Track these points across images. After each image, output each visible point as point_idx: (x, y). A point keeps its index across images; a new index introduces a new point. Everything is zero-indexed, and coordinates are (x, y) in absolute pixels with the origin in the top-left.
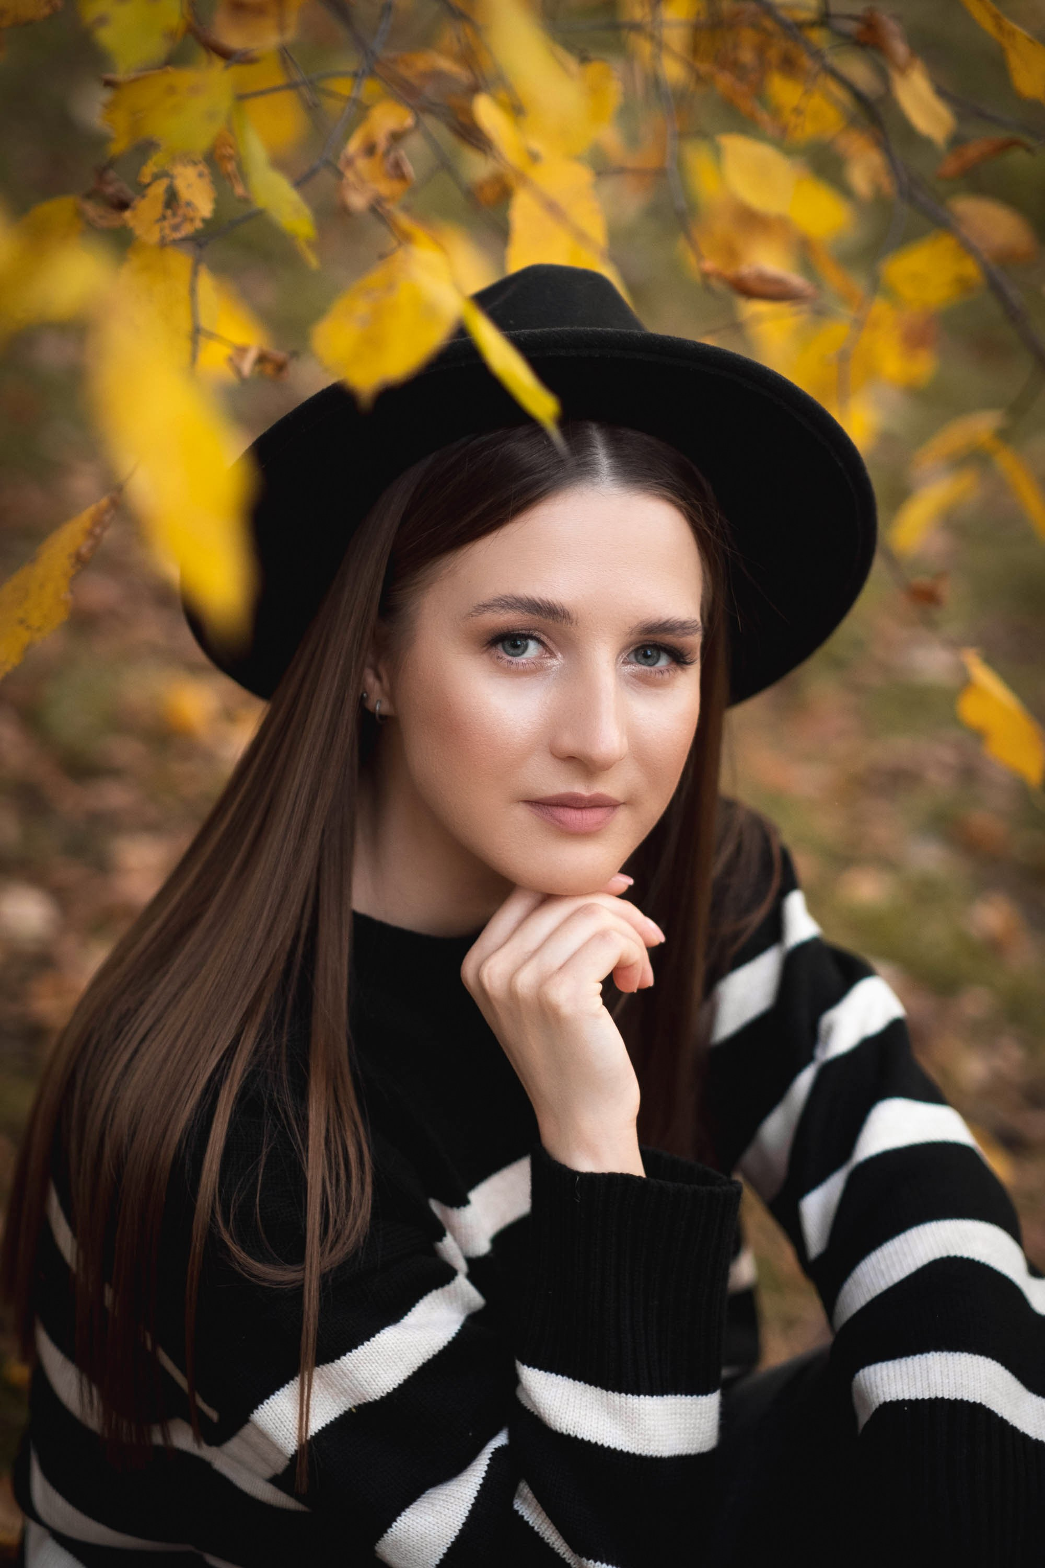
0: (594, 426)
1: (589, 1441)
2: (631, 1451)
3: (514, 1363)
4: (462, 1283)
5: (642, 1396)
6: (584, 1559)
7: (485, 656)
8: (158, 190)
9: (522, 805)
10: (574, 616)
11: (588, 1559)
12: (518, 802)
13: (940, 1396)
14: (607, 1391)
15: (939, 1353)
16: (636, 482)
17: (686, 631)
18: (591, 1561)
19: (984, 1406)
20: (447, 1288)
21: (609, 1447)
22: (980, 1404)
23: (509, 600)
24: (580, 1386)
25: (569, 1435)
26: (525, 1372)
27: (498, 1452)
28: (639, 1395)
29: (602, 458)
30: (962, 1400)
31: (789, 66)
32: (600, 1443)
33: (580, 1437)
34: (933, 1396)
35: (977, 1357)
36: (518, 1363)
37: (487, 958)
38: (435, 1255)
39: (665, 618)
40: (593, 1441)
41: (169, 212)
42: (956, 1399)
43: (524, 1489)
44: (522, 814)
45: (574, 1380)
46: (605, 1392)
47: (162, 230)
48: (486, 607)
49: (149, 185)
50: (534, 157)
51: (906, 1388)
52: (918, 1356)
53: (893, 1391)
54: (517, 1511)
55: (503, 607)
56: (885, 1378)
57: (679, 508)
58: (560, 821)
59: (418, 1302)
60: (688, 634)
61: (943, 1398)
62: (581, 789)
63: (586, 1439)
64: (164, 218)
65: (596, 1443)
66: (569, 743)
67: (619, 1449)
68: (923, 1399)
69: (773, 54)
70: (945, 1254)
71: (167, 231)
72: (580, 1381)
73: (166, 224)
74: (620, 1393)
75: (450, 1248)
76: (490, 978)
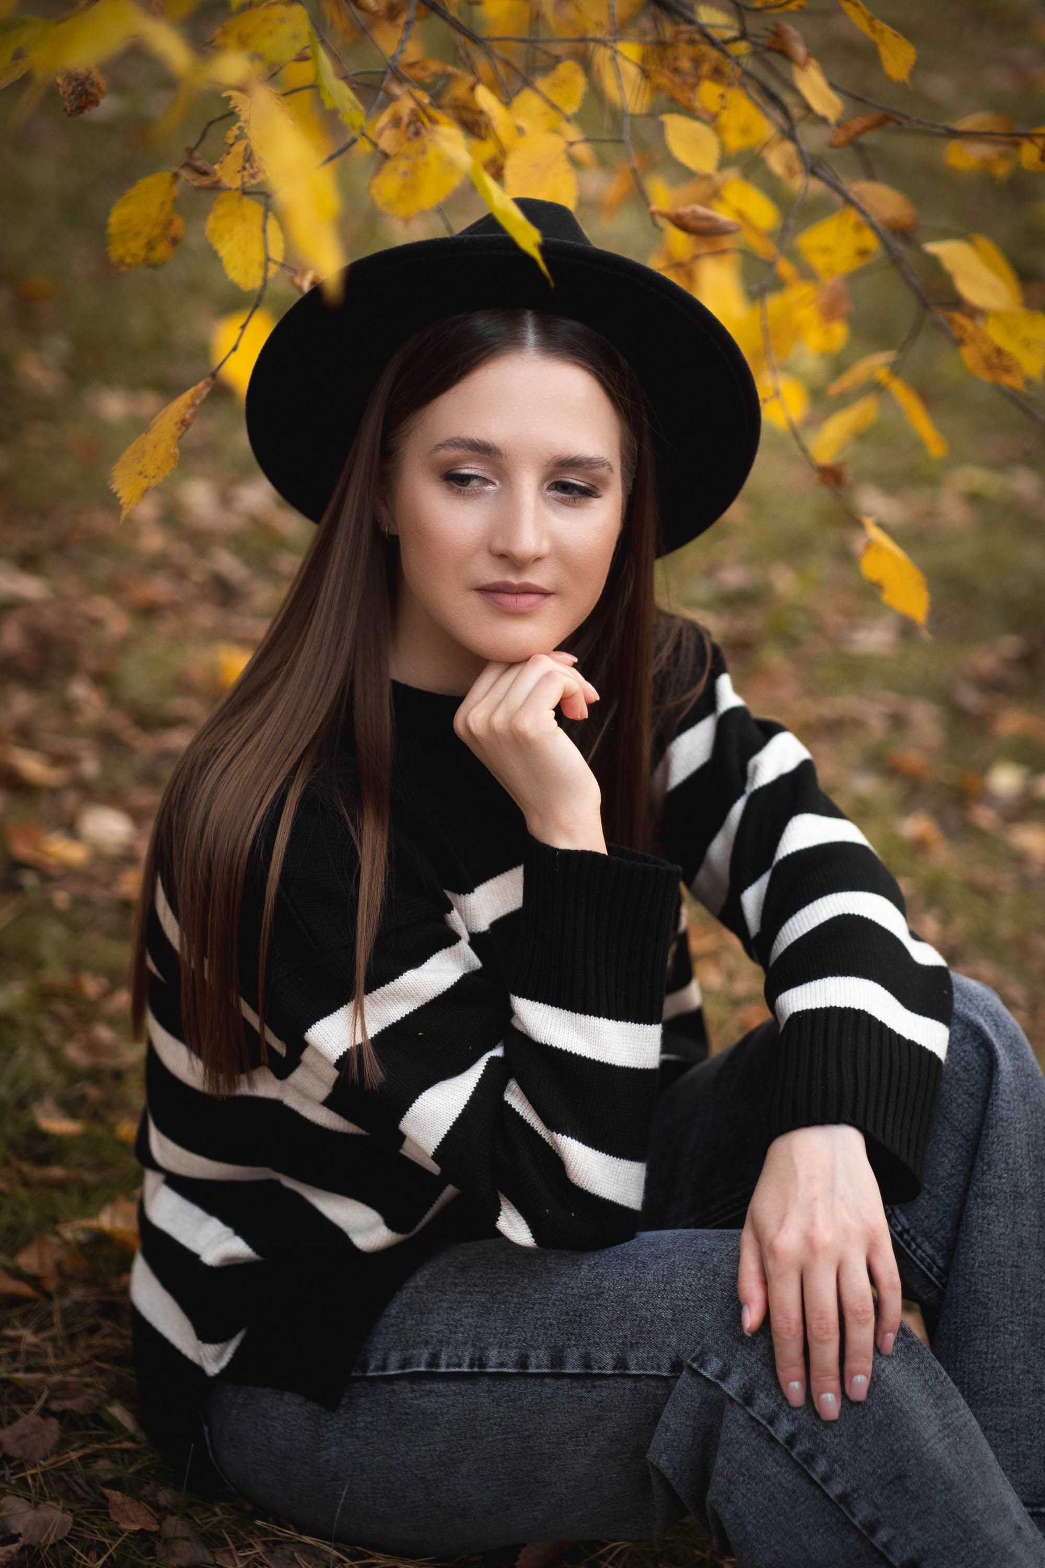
0: (529, 313)
1: (561, 1049)
2: (592, 1058)
3: (509, 996)
4: (464, 945)
5: (601, 1018)
6: (554, 1133)
7: (444, 483)
8: (239, 148)
9: (474, 593)
10: (503, 452)
11: (557, 1133)
12: (472, 590)
13: (833, 1005)
14: (576, 1013)
15: (834, 978)
16: (554, 351)
17: (593, 465)
18: (560, 1135)
19: (867, 1012)
20: (453, 948)
21: (576, 1054)
22: (864, 1011)
23: (456, 441)
24: (556, 1010)
25: (546, 1044)
26: (517, 1001)
27: (492, 1060)
28: (599, 1017)
29: (531, 336)
30: (850, 1008)
31: (717, 74)
32: (569, 1051)
33: (554, 1046)
34: (828, 1006)
35: (862, 980)
36: (511, 995)
37: (472, 709)
38: (444, 923)
39: (573, 455)
40: (564, 1049)
41: (247, 165)
42: (845, 1007)
43: (513, 1085)
44: (474, 600)
45: (552, 1006)
46: (574, 1014)
47: (243, 177)
48: (442, 446)
49: (232, 145)
50: (520, 131)
51: (808, 1001)
52: (818, 980)
53: (799, 1004)
54: (507, 1102)
55: (452, 446)
56: (795, 997)
57: (589, 371)
58: (499, 604)
59: (432, 956)
60: (596, 467)
61: (835, 1007)
62: (512, 579)
63: (559, 1047)
64: (244, 168)
65: (566, 1050)
66: (499, 545)
67: (583, 1055)
68: (821, 1008)
69: (706, 68)
70: (841, 913)
71: (246, 179)
72: (556, 1007)
73: (245, 173)
74: (585, 1015)
75: (455, 919)
76: (474, 722)
